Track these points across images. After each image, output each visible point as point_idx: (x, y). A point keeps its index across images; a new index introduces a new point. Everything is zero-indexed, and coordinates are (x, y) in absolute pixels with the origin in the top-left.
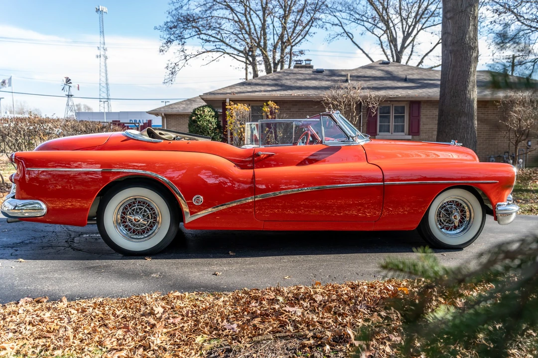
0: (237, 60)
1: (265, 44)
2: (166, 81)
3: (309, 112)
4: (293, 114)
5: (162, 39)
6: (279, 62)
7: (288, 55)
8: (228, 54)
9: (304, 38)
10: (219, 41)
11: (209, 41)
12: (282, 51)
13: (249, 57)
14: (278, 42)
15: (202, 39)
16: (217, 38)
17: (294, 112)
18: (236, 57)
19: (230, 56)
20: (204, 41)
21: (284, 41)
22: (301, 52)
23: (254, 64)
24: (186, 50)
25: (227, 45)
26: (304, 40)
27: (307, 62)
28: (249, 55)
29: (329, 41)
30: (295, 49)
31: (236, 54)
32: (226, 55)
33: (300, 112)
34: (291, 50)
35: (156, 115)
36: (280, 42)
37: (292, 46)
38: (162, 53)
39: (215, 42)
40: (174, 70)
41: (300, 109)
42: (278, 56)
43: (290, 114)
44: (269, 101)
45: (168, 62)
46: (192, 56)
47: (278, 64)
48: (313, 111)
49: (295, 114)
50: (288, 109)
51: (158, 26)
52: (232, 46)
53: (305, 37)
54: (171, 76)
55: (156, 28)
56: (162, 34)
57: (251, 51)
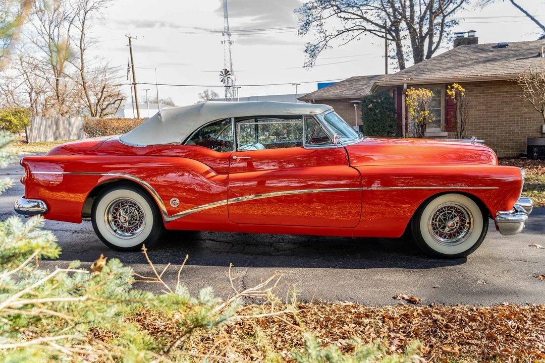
0: (379, 36)
1: (412, 16)
2: (306, 65)
3: (495, 92)
4: (475, 96)
5: (300, 22)
6: (426, 35)
7: (439, 27)
8: (369, 31)
9: (459, 6)
10: (359, 17)
11: (348, 19)
12: (431, 22)
13: (392, 32)
14: (425, 13)
15: (340, 17)
16: (357, 15)
17: (477, 93)
18: (377, 33)
19: (371, 32)
20: (342, 19)
21: (434, 11)
22: (455, 22)
23: (397, 40)
24: (326, 31)
25: (368, 21)
26: (459, 8)
27: (471, 34)
28: (391, 31)
29: (482, 6)
30: (447, 19)
31: (377, 30)
32: (366, 32)
33: (485, 93)
34: (443, 20)
35: (306, 101)
36: (428, 13)
37: (444, 17)
38: (301, 36)
39: (355, 19)
40: (313, 53)
41: (484, 91)
42: (425, 30)
43: (473, 96)
44: (453, 83)
45: (307, 45)
46: (331, 37)
47: (425, 37)
48: (500, 92)
49: (478, 96)
50: (470, 91)
51: (298, 8)
52: (374, 21)
53: (461, 5)
54: (310, 59)
55: (295, 11)
56: (301, 16)
57: (394, 26)
